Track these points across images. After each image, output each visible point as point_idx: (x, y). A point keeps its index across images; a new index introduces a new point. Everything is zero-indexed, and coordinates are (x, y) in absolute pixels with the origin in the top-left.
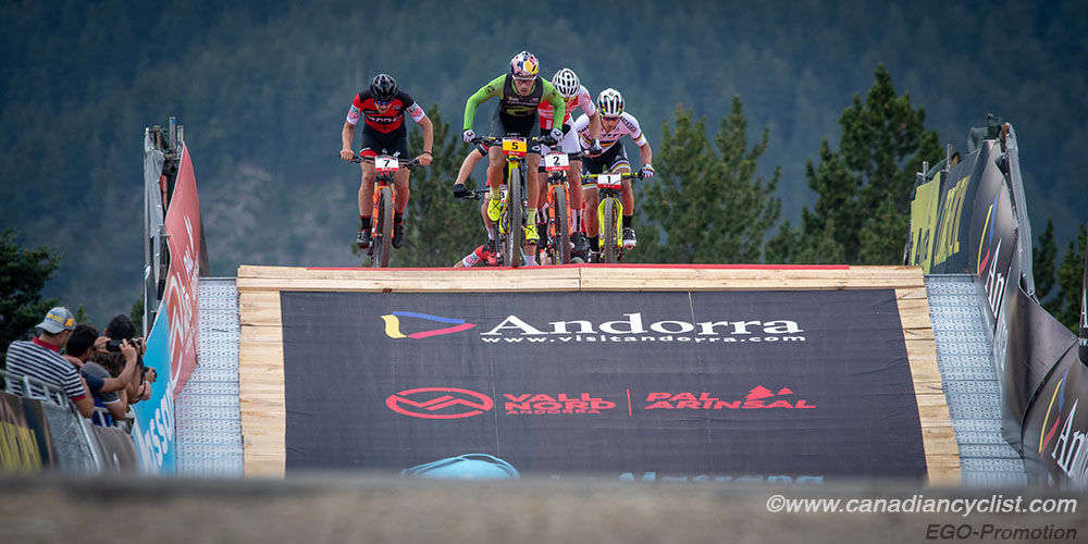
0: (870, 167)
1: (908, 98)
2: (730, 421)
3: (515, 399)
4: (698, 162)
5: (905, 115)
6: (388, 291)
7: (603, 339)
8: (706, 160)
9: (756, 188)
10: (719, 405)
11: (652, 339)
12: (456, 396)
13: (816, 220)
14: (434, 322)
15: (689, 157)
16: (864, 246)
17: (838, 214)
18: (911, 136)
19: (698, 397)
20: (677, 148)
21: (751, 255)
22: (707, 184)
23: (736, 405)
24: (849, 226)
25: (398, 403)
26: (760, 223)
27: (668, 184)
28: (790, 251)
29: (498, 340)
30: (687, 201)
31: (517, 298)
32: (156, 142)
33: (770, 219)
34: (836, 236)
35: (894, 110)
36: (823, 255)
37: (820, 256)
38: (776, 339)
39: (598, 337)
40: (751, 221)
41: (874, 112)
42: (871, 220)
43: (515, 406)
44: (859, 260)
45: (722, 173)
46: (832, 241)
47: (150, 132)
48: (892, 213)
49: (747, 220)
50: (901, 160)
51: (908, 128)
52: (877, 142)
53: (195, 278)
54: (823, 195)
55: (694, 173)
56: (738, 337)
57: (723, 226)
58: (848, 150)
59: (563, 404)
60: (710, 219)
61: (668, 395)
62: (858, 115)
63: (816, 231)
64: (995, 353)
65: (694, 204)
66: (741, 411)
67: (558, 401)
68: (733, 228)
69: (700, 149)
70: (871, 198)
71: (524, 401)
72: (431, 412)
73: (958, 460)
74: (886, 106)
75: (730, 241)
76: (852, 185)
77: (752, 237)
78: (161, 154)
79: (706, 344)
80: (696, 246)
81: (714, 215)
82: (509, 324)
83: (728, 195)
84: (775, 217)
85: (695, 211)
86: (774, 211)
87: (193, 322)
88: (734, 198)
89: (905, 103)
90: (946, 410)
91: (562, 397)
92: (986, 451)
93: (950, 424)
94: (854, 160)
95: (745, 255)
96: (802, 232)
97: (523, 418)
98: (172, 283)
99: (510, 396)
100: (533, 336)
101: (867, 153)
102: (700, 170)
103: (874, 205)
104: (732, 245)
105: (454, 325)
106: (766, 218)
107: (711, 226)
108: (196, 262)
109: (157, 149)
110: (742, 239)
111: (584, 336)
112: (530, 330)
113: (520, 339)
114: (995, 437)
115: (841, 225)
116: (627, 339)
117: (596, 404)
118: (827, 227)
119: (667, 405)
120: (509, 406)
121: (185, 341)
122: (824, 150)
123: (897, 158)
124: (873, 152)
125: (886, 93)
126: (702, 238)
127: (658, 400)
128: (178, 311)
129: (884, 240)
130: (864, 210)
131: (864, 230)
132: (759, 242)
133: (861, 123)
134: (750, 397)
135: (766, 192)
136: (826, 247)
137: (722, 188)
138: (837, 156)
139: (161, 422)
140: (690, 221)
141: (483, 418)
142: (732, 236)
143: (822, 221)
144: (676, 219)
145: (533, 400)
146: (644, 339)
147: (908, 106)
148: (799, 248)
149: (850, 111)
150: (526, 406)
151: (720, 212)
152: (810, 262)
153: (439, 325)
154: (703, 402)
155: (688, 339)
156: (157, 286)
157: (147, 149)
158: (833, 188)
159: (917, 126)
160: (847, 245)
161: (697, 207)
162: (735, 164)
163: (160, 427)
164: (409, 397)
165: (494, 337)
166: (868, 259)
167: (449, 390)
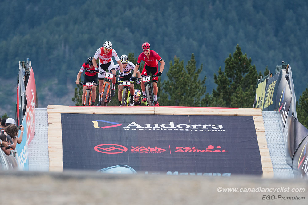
0: (234, 76)
1: (246, 55)
2: (202, 156)
3: (134, 148)
4: (181, 74)
5: (245, 60)
6: (94, 114)
7: (162, 129)
8: (183, 73)
9: (199, 83)
10: (198, 151)
11: (177, 130)
12: (116, 147)
13: (217, 93)
14: (109, 123)
15: (178, 73)
16: (232, 101)
17: (224, 91)
18: (247, 67)
19: (192, 148)
20: (175, 70)
21: (197, 104)
22: (184, 81)
23: (203, 151)
24: (227, 95)
25: (98, 149)
26: (200, 94)
27: (172, 81)
28: (209, 102)
29: (129, 129)
30: (178, 86)
31: (135, 116)
32: (22, 66)
33: (203, 92)
34: (223, 98)
35: (242, 59)
36: (219, 104)
37: (218, 104)
38: (216, 131)
39: (160, 129)
40: (197, 93)
41: (236, 59)
42: (234, 93)
43: (135, 150)
44: (230, 106)
45: (188, 78)
46: (222, 100)
47: (21, 63)
48: (241, 91)
49: (196, 92)
50: (243, 75)
51: (246, 64)
52: (236, 69)
53: (34, 109)
54: (219, 85)
55: (179, 78)
56: (204, 129)
57: (188, 94)
58: (227, 71)
59: (149, 149)
60: (184, 92)
61: (182, 148)
62: (230, 60)
63: (217, 96)
64: (284, 136)
65: (179, 87)
66: (205, 153)
67: (148, 149)
68: (192, 95)
69: (182, 70)
70: (234, 86)
71: (137, 149)
72: (108, 152)
73: (273, 169)
74: (239, 58)
75: (191, 99)
76: (228, 82)
77: (197, 98)
78: (24, 69)
79: (194, 132)
80: (180, 100)
81: (186, 91)
82: (132, 124)
83: (190, 84)
84: (204, 92)
85: (180, 89)
86: (204, 90)
87: (34, 122)
88: (192, 86)
89: (245, 57)
90: (269, 154)
91: (149, 148)
92: (281, 167)
93: (270, 158)
94: (229, 74)
95: (195, 104)
96: (212, 96)
97: (137, 154)
98: (28, 110)
99: (133, 147)
100: (140, 128)
101: (233, 72)
102: (182, 77)
103: (235, 88)
104: (191, 100)
105: (115, 125)
106: (202, 92)
107: (184, 94)
108: (35, 103)
109: (23, 68)
110: (194, 99)
111: (156, 128)
112: (139, 126)
113: (136, 129)
114: (284, 162)
115: (225, 94)
116: (169, 130)
117: (159, 150)
118: (220, 95)
119: (182, 151)
120: (132, 150)
121: (31, 128)
122: (220, 71)
123: (242, 74)
124: (235, 72)
125: (240, 53)
126: (182, 98)
127: (179, 149)
128: (29, 119)
129: (238, 99)
130: (232, 90)
131: (232, 96)
132: (199, 100)
133: (231, 63)
134: (208, 148)
135: (202, 84)
136: (220, 101)
137: (188, 82)
138: (224, 73)
139: (24, 153)
140: (178, 93)
141: (124, 154)
142: (191, 98)
143: (219, 93)
144: (174, 92)
145: (140, 148)
146: (175, 130)
147: (246, 58)
148: (211, 102)
149: (228, 59)
150: (138, 150)
151: (187, 90)
152: (215, 106)
153: (110, 124)
154: (193, 150)
155: (188, 130)
156: (23, 111)
157: (20, 68)
158: (222, 83)
159: (249, 64)
160: (227, 101)
161: (180, 88)
162: (192, 75)
163: (23, 155)
164: (101, 147)
165: (128, 128)
166: (233, 105)
167: (114, 145)
